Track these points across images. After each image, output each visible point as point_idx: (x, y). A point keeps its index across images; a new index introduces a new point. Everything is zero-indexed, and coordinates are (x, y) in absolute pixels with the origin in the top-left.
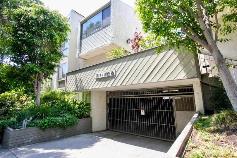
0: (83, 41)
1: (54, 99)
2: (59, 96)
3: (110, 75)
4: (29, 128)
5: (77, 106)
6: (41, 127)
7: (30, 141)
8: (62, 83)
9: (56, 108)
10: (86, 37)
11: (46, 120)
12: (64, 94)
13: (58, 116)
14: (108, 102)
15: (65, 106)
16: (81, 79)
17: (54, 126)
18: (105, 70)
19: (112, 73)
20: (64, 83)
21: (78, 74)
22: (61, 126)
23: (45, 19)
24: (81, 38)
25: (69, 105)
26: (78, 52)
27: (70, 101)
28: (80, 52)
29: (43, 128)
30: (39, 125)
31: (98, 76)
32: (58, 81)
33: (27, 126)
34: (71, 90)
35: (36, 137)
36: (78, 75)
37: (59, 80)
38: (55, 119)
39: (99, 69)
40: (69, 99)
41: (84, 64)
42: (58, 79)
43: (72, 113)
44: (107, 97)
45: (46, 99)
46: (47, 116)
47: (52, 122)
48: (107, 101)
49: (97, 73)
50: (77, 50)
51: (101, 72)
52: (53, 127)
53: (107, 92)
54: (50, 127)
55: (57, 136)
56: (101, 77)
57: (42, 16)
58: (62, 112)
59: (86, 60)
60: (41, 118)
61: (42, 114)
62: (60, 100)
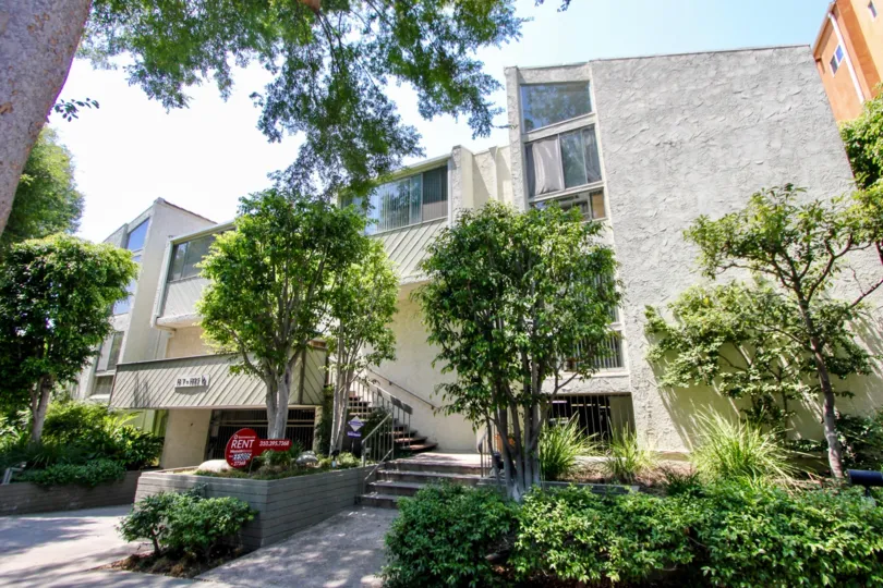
0: (172, 287)
1: (76, 425)
2: (89, 419)
3: (201, 384)
4: (15, 484)
5: (130, 443)
6: (41, 482)
7: (15, 508)
8: (105, 383)
9: (77, 446)
10: (180, 281)
11: (52, 471)
12: (105, 414)
13: (82, 463)
14: (215, 434)
15: (100, 442)
16: (147, 384)
17: (69, 481)
18: (194, 373)
19: (204, 380)
20: (110, 383)
21: (142, 372)
22: (85, 483)
23: (79, 271)
24: (169, 279)
25: (112, 440)
26: (155, 313)
27: (116, 430)
28: (162, 313)
29: (43, 485)
30: (36, 479)
31: (179, 382)
32: (95, 377)
33: (12, 481)
34: (122, 406)
35: (28, 501)
36: (143, 374)
37: (98, 375)
38: (71, 468)
39: (183, 369)
40: (114, 428)
41: (170, 340)
42: (96, 371)
43: (114, 459)
44: (211, 423)
45: (55, 425)
46: (55, 463)
47: (65, 474)
48: (210, 431)
49: (179, 377)
50: (155, 306)
51: (186, 374)
52: (65, 483)
53: (214, 411)
54: (59, 483)
55: (72, 504)
56: (186, 385)
57: (72, 265)
58: (91, 455)
59: (175, 330)
60: (41, 466)
61: (45, 460)
62: (91, 428)
